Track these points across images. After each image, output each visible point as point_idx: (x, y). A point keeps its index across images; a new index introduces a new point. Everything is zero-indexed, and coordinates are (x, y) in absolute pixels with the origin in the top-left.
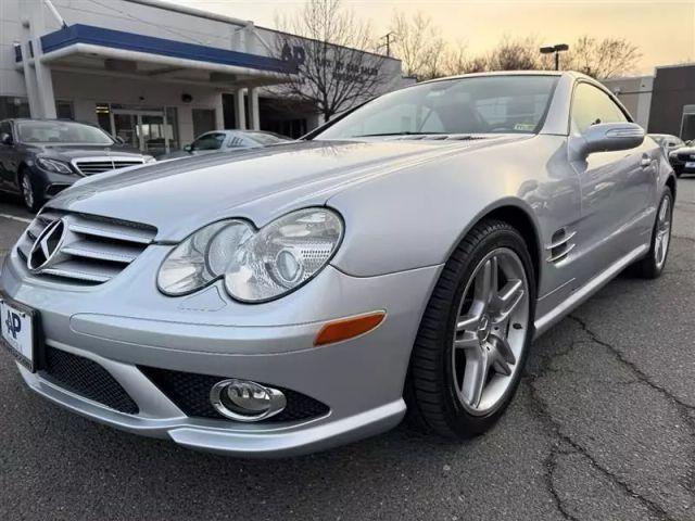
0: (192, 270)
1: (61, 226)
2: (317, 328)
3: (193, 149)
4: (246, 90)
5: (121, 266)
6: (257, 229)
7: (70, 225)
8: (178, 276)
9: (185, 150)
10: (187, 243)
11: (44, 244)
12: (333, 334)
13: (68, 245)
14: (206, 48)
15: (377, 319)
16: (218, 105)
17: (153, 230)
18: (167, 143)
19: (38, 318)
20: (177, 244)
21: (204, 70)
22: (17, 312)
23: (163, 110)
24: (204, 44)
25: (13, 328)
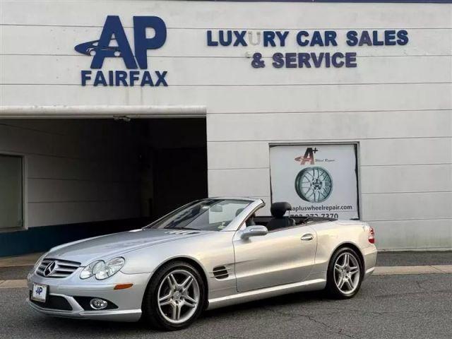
0: (89, 273)
1: (54, 263)
2: (114, 286)
5: (70, 273)
6: (105, 263)
7: (56, 262)
10: (88, 267)
11: (49, 268)
12: (119, 287)
15: (131, 285)
17: (80, 264)
19: (48, 287)
20: (85, 267)
25: (39, 291)
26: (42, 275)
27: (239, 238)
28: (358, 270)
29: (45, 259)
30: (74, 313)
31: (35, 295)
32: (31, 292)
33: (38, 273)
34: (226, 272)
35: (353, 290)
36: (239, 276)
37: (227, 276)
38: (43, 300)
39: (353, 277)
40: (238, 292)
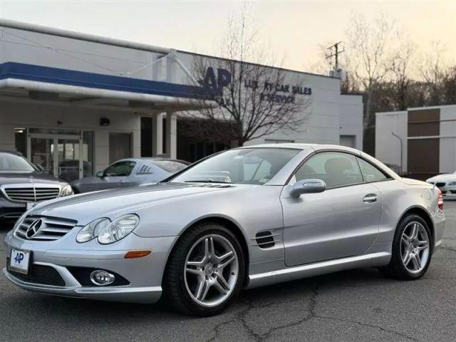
0: (88, 235)
1: (41, 221)
2: (126, 252)
3: (105, 175)
4: (165, 114)
5: (62, 234)
6: (111, 221)
7: (44, 221)
8: (83, 237)
9: (97, 176)
10: (88, 226)
11: (34, 228)
12: (131, 255)
13: (43, 228)
14: (126, 79)
16: (136, 129)
17: (76, 222)
18: (81, 166)
20: (84, 226)
21: (123, 99)
22: (22, 252)
23: (80, 134)
24: (124, 76)
25: (19, 259)
26: (24, 238)
27: (288, 195)
28: (428, 246)
29: (28, 216)
30: (67, 289)
31: (13, 263)
32: (9, 260)
33: (18, 234)
34: (271, 239)
35: (420, 269)
36: (287, 245)
37: (273, 244)
38: (24, 271)
39: (421, 253)
40: (287, 266)
